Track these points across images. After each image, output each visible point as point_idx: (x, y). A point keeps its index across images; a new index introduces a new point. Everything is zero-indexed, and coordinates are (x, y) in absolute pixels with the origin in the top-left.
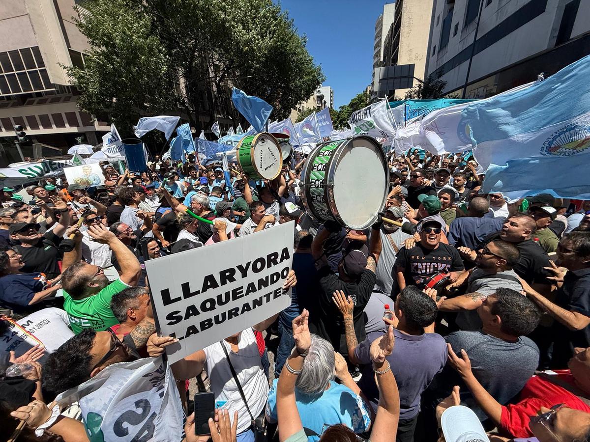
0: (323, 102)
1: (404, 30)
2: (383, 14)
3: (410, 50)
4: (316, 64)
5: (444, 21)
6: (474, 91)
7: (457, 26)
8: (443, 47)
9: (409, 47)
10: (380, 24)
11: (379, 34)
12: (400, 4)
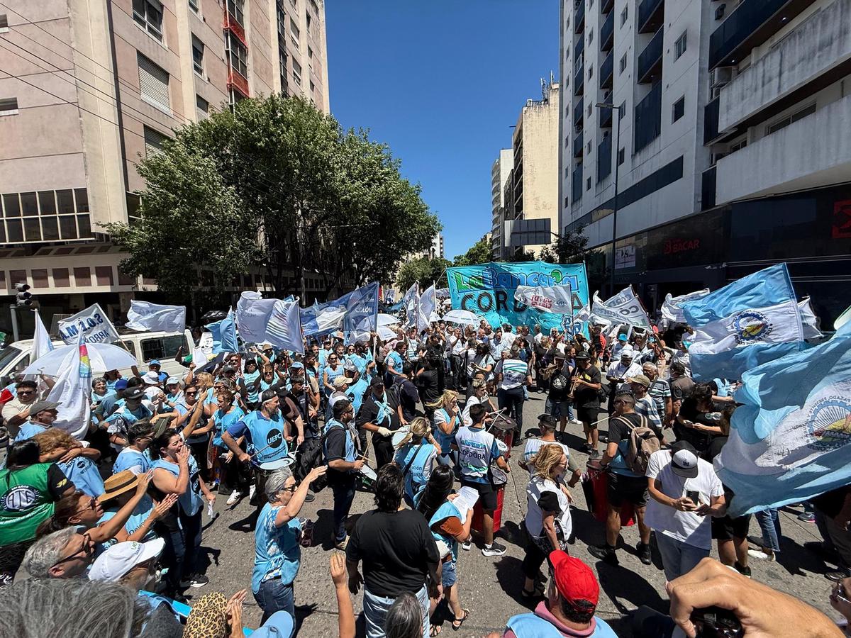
0: (431, 249)
1: (526, 177)
2: (500, 159)
3: (537, 199)
4: (431, 213)
5: (574, 174)
6: (621, 249)
7: (589, 180)
8: (577, 200)
9: (534, 194)
10: (497, 168)
11: (497, 179)
12: (519, 151)
